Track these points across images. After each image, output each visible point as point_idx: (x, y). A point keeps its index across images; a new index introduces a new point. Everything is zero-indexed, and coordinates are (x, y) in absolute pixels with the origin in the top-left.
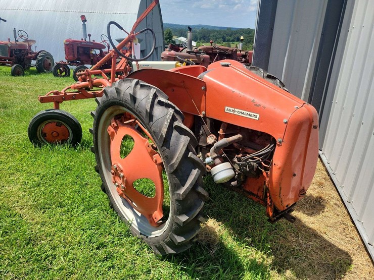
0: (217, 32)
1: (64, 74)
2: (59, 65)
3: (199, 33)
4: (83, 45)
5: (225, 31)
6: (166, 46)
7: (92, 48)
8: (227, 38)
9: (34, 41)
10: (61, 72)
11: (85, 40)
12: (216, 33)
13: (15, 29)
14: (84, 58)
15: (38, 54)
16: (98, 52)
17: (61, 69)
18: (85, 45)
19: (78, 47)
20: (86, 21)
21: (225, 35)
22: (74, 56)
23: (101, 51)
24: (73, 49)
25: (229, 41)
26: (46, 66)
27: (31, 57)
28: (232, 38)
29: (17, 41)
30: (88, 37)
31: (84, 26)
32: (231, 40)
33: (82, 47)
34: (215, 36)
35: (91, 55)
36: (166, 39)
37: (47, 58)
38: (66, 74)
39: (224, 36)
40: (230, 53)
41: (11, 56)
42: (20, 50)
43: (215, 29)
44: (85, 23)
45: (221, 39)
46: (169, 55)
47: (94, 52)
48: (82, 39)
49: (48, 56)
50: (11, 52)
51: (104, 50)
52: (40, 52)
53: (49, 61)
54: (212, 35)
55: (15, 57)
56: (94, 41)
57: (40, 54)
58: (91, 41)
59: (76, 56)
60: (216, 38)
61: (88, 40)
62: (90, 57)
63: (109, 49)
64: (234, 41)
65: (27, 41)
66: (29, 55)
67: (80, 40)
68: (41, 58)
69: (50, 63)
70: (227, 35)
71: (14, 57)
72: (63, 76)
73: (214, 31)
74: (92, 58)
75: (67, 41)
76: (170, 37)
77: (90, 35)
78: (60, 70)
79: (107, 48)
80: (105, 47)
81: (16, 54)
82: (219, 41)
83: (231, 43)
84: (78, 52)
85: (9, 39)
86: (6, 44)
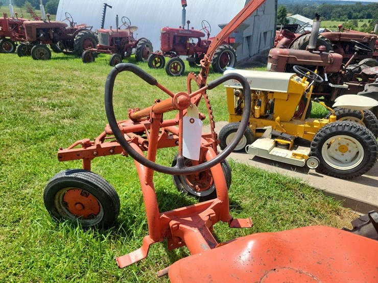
0: (342, 7)
1: (158, 65)
2: (154, 56)
3: (319, 9)
4: (180, 33)
5: (352, 6)
6: (278, 26)
7: (190, 37)
8: (355, 14)
9: (135, 28)
10: (156, 63)
11: (183, 28)
12: (340, 9)
13: (117, 16)
14: (180, 48)
15: (138, 42)
16: (196, 41)
17: (156, 59)
18: (182, 33)
19: (175, 37)
20: (186, 5)
21: (352, 11)
22: (169, 46)
23: (200, 40)
24: (169, 39)
25: (356, 18)
26: (144, 55)
27: (131, 45)
28: (360, 15)
29: (119, 28)
30: (186, 24)
31: (184, 11)
32: (359, 17)
33: (179, 36)
34: (339, 12)
35: (188, 45)
36: (279, 18)
37: (147, 46)
38: (160, 65)
39: (350, 12)
40: (366, 41)
41: (111, 45)
42: (121, 38)
43: (340, 4)
44: (186, 8)
45: (346, 16)
46: (281, 54)
47: (191, 42)
48: (180, 27)
49: (148, 44)
50: (112, 40)
51: (202, 39)
52: (140, 40)
53: (148, 49)
54: (334, 11)
55: (115, 45)
56: (193, 28)
57: (140, 41)
58: (190, 29)
59: (171, 46)
60: (340, 15)
61: (186, 28)
62: (186, 48)
63: (208, 37)
64: (363, 18)
65: (129, 28)
66: (130, 43)
67: (178, 28)
68: (140, 46)
69: (148, 52)
70: (354, 11)
71: (114, 47)
72: (158, 68)
73: (338, 7)
74: (188, 48)
75: (163, 30)
76: (284, 13)
77: (189, 22)
78: (155, 61)
79: (206, 36)
80: (203, 35)
81: (116, 42)
82: (343, 18)
83: (359, 20)
84: (174, 42)
85: (111, 27)
86: (108, 33)
